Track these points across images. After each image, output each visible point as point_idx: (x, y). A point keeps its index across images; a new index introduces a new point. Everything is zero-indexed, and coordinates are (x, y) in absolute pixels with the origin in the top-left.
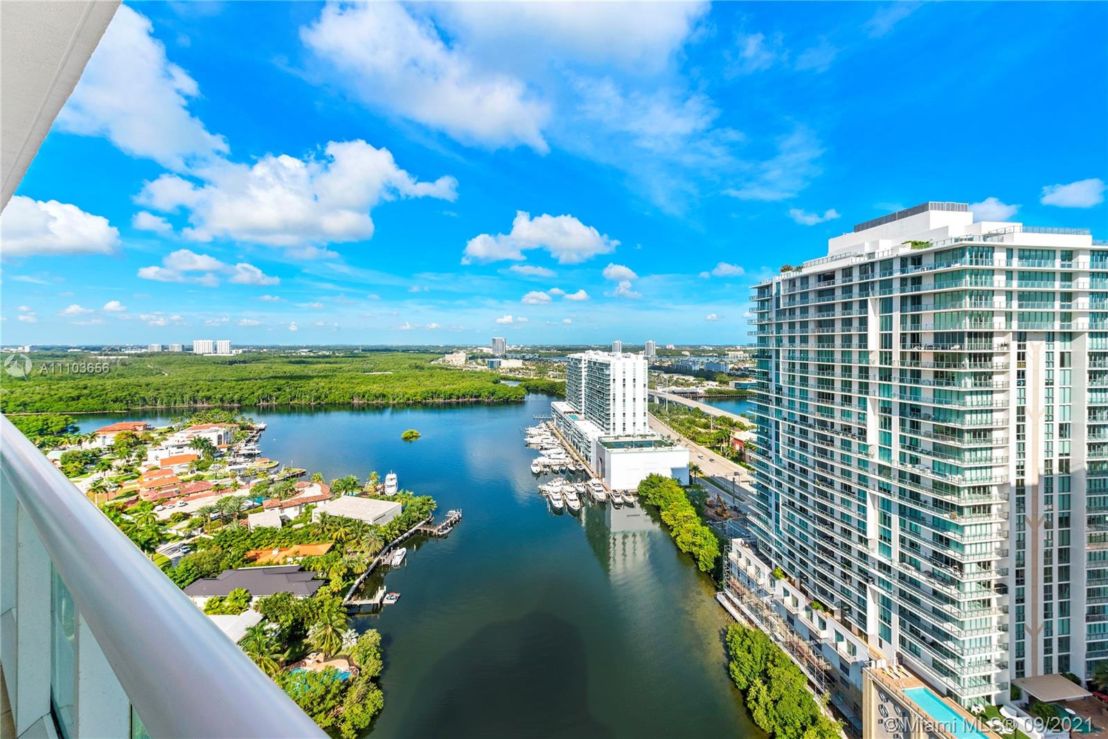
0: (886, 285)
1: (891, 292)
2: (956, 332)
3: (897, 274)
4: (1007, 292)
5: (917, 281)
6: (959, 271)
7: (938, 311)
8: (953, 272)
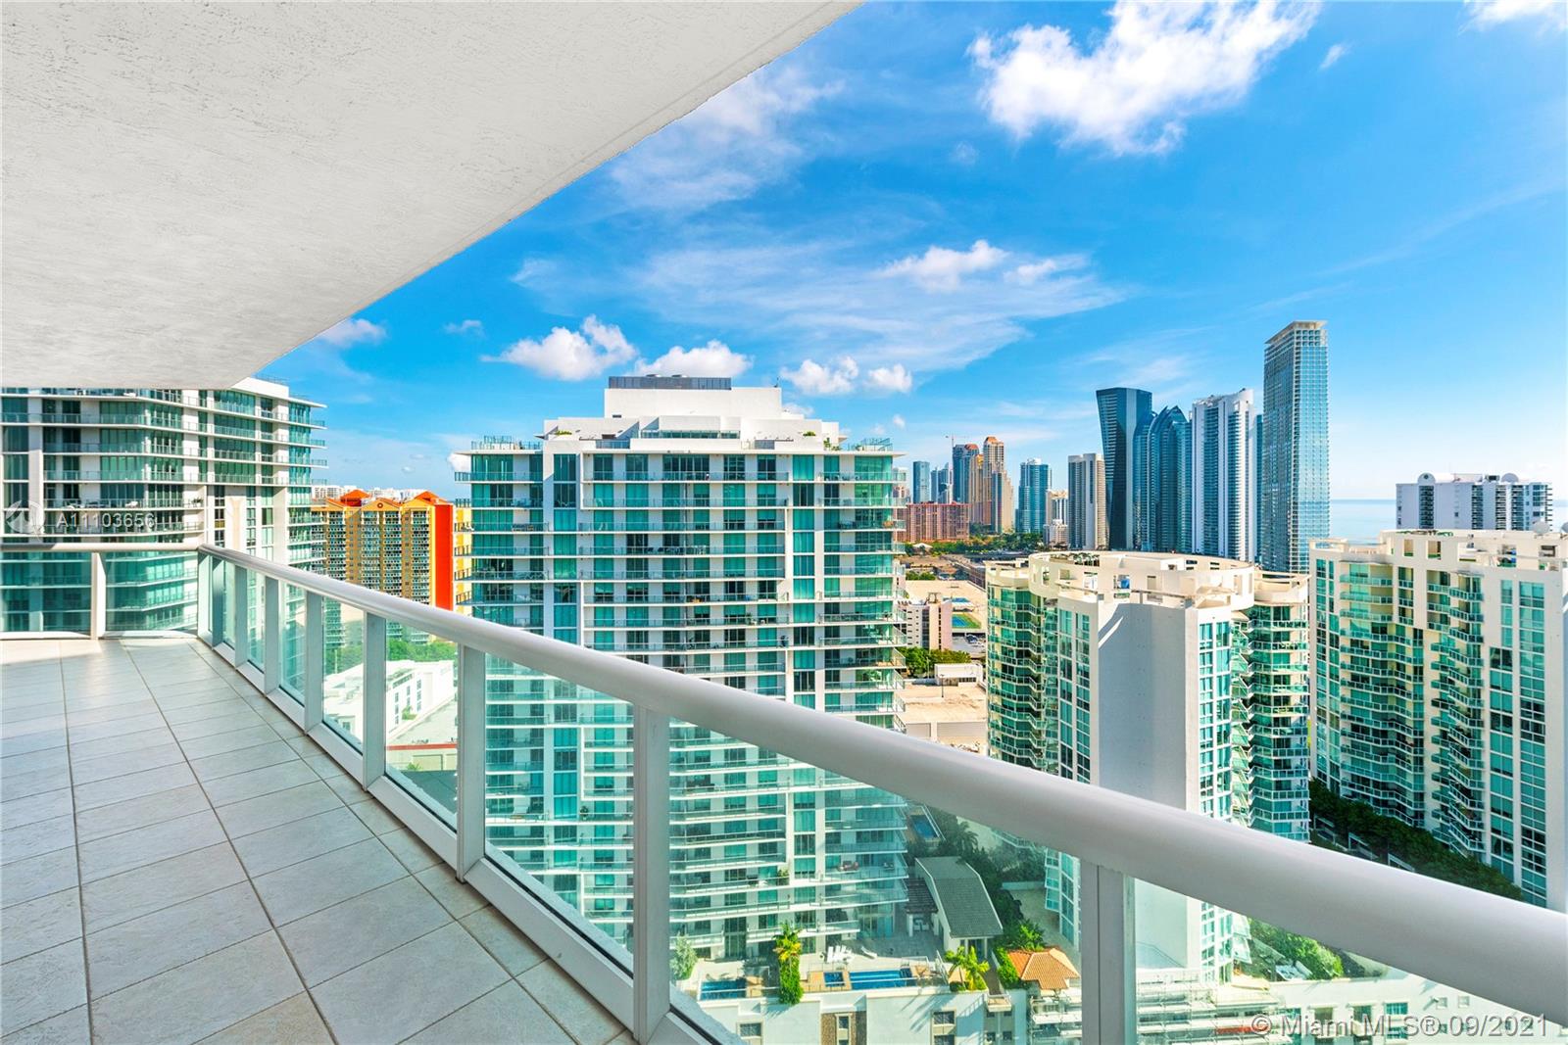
0: (17, 405)
1: (25, 419)
2: (132, 484)
3: (37, 393)
4: (200, 436)
5: (72, 407)
6: (135, 403)
7: (106, 454)
8: (127, 403)
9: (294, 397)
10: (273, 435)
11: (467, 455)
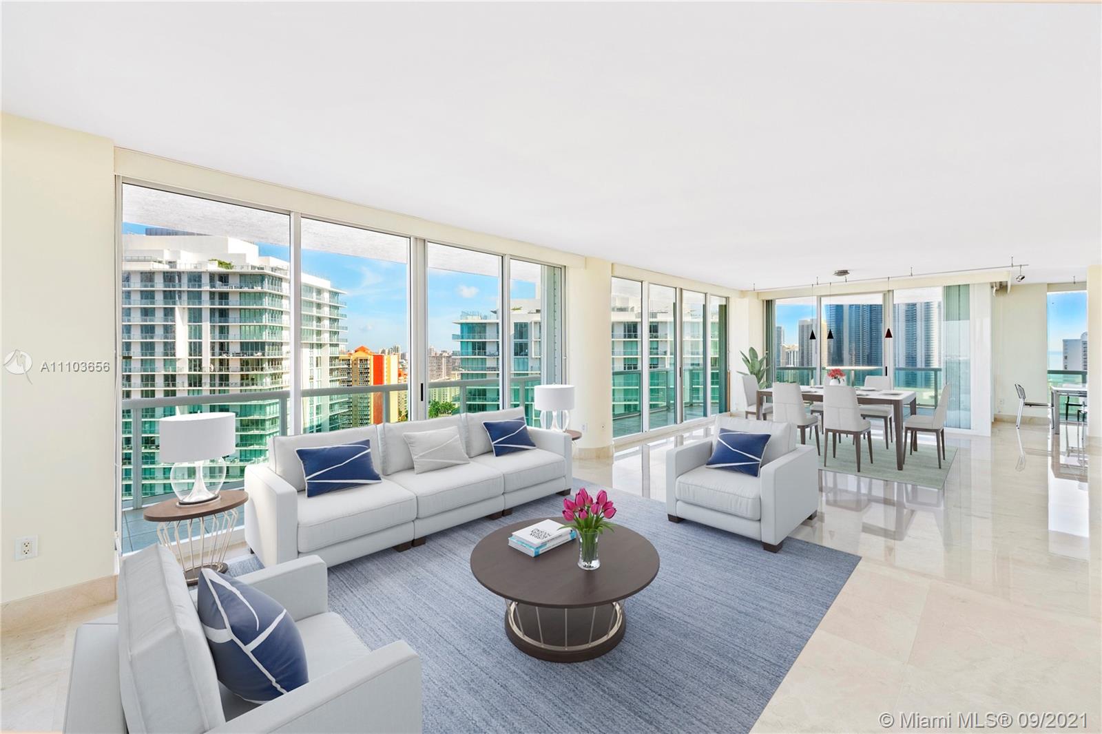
0: (196, 296)
1: (200, 303)
2: (258, 342)
3: (206, 288)
5: (224, 296)
6: (260, 293)
7: (245, 324)
8: (255, 293)
9: (333, 288)
10: (321, 311)
11: (459, 323)
